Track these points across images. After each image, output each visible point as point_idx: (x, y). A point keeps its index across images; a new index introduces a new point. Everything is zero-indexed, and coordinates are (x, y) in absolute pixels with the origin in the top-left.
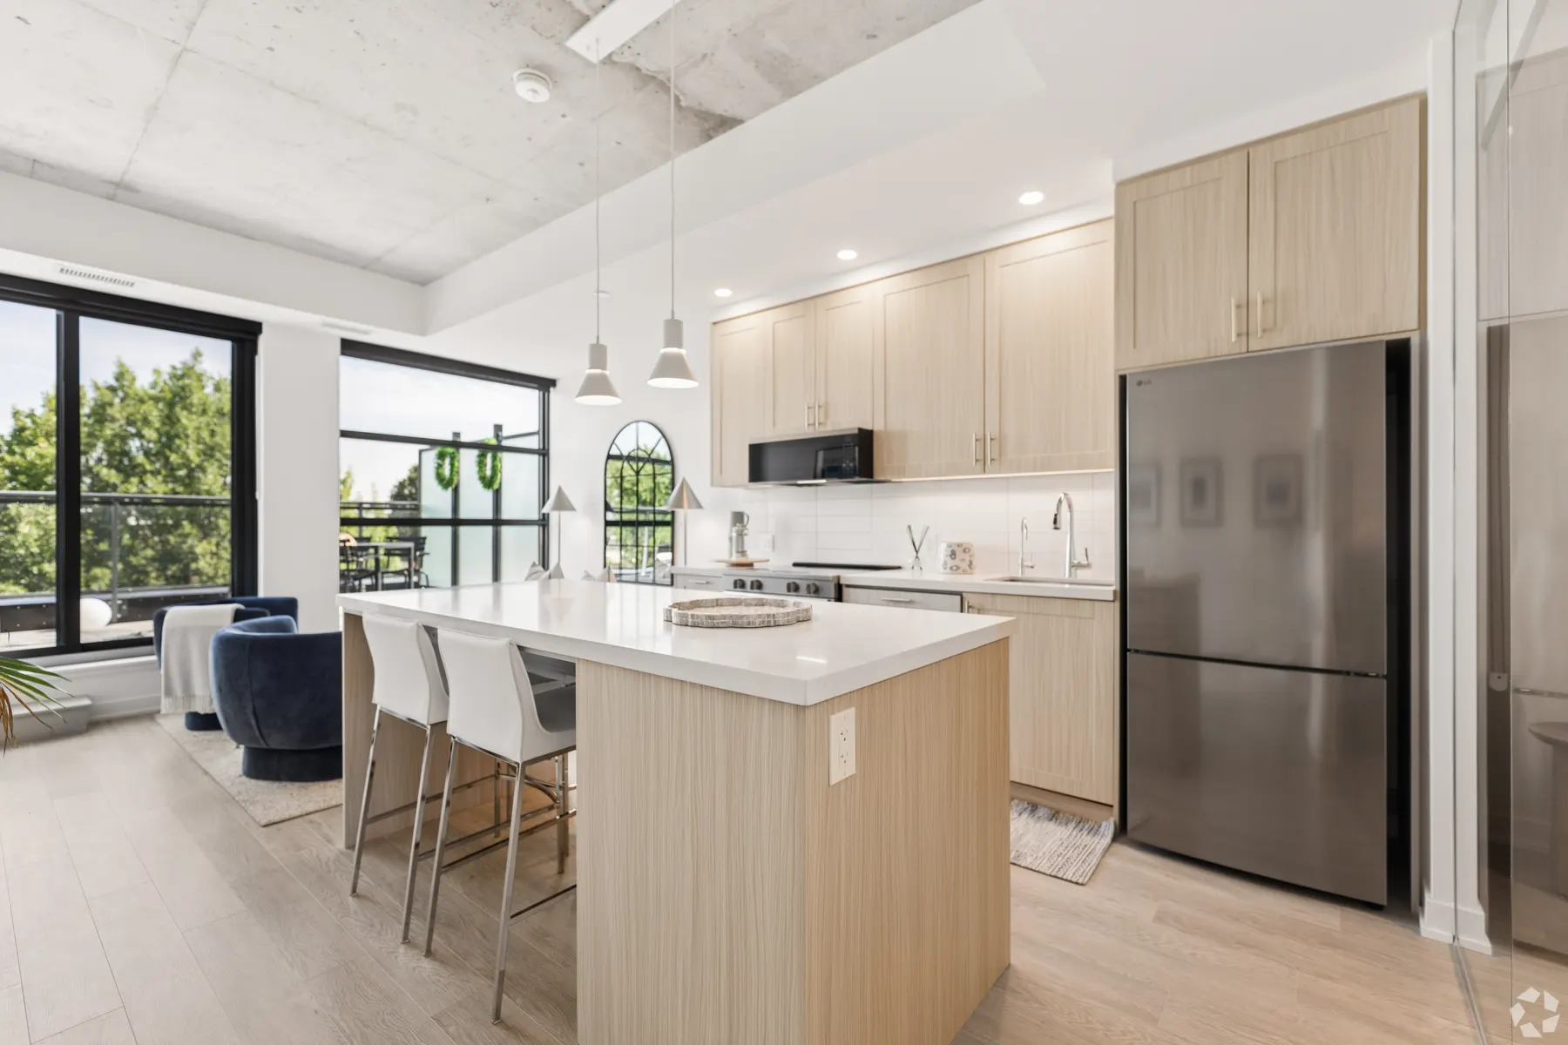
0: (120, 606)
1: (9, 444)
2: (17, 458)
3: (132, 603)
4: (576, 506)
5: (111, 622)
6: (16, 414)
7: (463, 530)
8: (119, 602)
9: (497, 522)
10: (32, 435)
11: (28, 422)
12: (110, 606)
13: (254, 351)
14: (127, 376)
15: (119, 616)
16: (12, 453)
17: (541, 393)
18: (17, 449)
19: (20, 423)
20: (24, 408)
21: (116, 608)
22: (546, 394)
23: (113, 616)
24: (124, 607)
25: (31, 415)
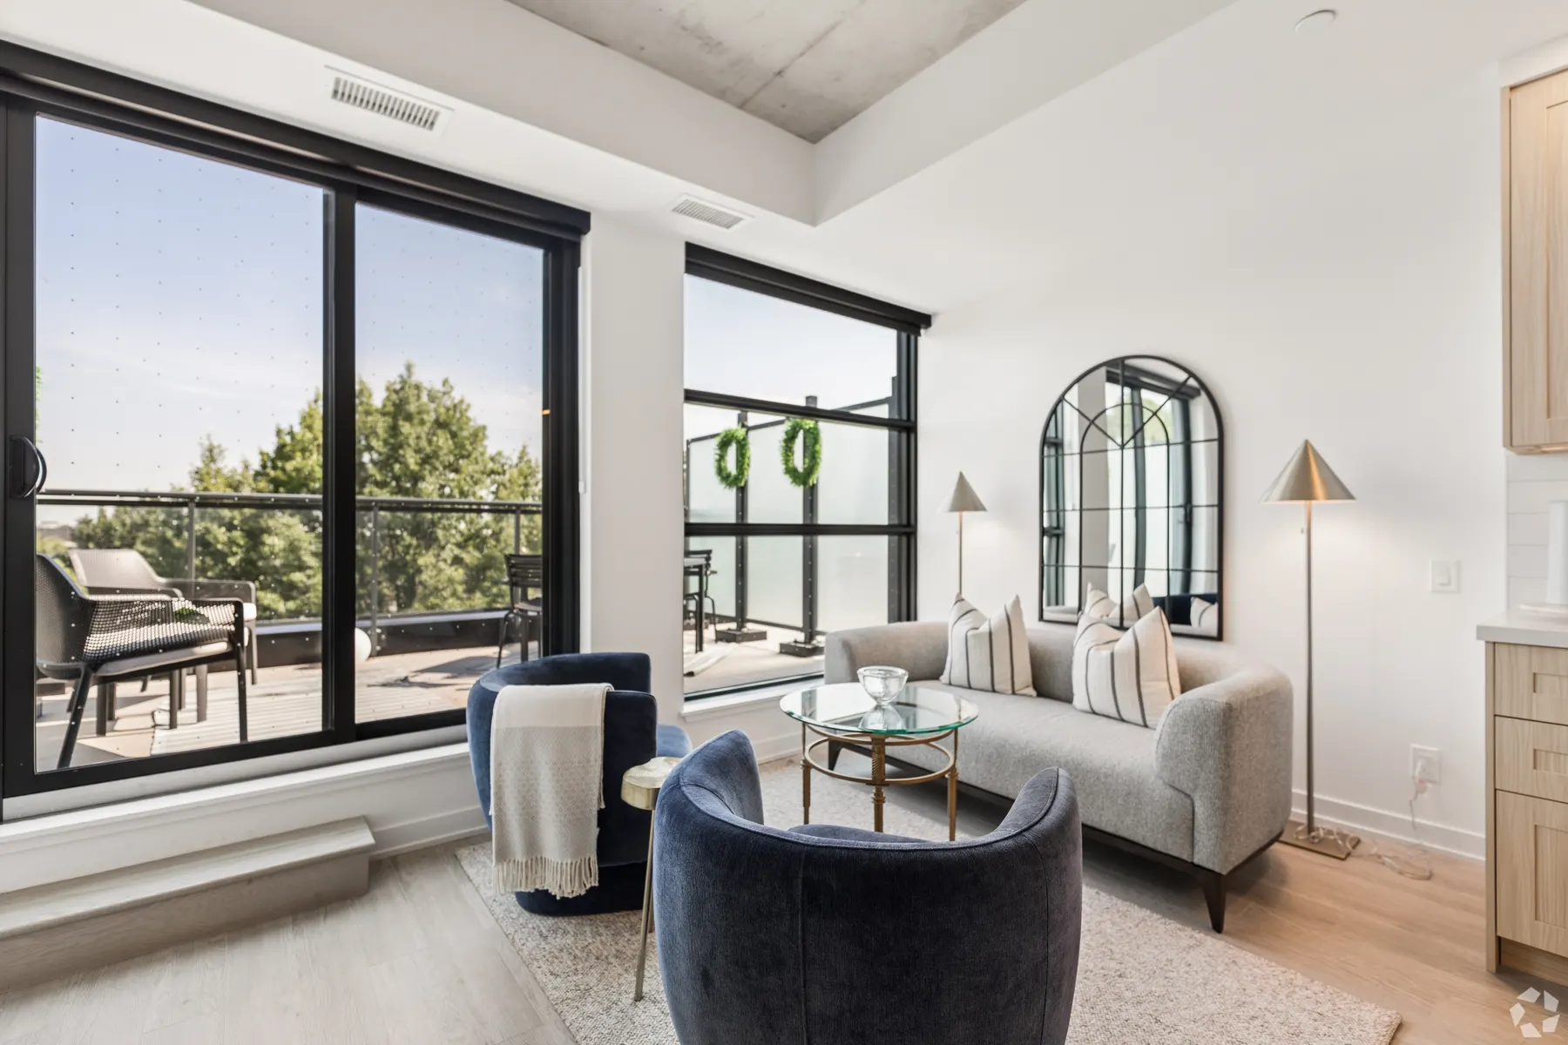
0: (379, 635)
1: (273, 461)
2: (279, 473)
3: (392, 631)
4: (986, 504)
5: (371, 656)
6: (279, 433)
7: (753, 542)
8: (379, 631)
9: (810, 530)
10: (291, 451)
11: (288, 439)
12: (369, 636)
13: (576, 262)
14: (366, 393)
15: (378, 648)
16: (275, 468)
17: (904, 335)
18: (279, 464)
19: (282, 441)
20: (285, 427)
21: (375, 639)
22: (912, 337)
23: (373, 648)
24: (383, 637)
25: (291, 433)
